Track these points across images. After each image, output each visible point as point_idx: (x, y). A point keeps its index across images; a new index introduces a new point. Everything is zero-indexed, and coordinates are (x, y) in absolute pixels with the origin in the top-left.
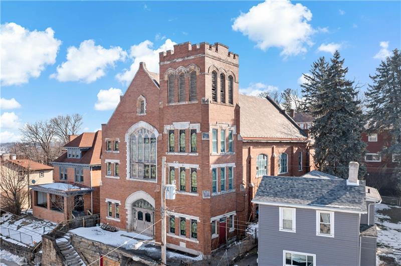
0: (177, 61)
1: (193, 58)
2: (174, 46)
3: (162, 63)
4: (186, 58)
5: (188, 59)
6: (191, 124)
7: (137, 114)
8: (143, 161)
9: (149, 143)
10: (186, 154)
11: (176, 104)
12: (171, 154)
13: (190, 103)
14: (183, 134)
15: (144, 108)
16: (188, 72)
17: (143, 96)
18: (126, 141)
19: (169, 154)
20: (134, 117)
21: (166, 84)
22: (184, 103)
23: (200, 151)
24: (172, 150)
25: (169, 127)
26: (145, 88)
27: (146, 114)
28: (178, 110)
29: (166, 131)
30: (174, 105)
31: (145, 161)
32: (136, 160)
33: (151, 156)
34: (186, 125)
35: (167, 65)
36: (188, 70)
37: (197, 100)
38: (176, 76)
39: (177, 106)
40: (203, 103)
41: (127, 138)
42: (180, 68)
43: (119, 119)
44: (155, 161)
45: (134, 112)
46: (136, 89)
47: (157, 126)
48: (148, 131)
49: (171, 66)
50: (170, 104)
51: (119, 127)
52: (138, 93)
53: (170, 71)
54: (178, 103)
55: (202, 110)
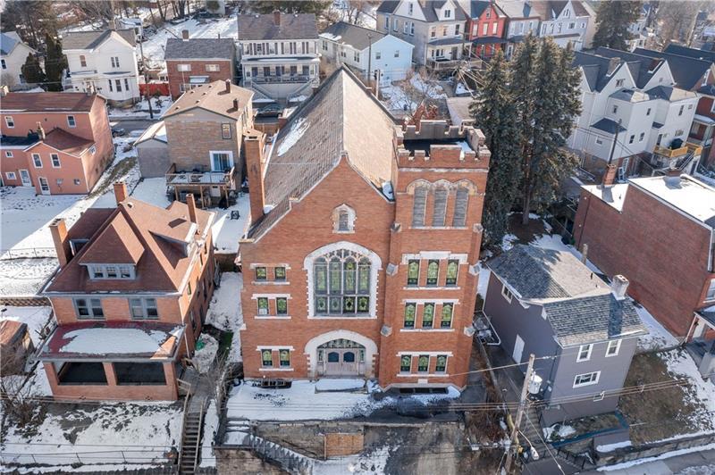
0: (436, 171)
1: (467, 171)
4: (454, 170)
5: (457, 172)
6: (452, 255)
7: (334, 232)
8: (342, 293)
9: (355, 269)
10: (440, 288)
11: (428, 228)
12: (413, 289)
13: (453, 228)
14: (434, 264)
15: (351, 223)
16: (455, 189)
17: (350, 206)
18: (305, 268)
19: (409, 289)
20: (326, 234)
21: (410, 200)
22: (443, 228)
23: (464, 284)
24: (412, 282)
25: (411, 257)
26: (353, 194)
27: (354, 232)
28: (430, 236)
29: (405, 262)
30: (424, 228)
31: (345, 292)
32: (326, 292)
33: (359, 286)
34: (443, 255)
35: (415, 173)
36: (456, 186)
37: (466, 225)
38: (431, 191)
39: (430, 231)
40: (475, 230)
41: (308, 264)
42: (441, 182)
43: (287, 235)
44: (368, 292)
45: (324, 228)
46: (329, 194)
47: (376, 249)
48: (354, 254)
49: (422, 176)
50: (417, 228)
51: (288, 247)
52: (336, 200)
53: (421, 183)
54: (433, 228)
55: (474, 239)
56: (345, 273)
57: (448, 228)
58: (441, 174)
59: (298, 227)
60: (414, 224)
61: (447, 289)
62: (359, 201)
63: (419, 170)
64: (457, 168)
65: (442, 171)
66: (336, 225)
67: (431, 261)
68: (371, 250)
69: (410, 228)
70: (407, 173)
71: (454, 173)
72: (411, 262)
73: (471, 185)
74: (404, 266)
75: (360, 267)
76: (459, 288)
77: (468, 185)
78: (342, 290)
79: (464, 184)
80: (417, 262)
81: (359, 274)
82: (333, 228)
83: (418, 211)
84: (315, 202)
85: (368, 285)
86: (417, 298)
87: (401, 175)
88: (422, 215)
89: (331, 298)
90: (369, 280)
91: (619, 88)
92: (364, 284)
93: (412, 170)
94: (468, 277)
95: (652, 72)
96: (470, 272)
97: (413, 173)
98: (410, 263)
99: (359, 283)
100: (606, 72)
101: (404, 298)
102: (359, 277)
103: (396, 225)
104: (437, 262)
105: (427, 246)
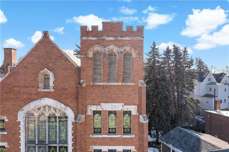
0: (107, 39)
1: (129, 39)
2: (103, 23)
3: (84, 38)
4: (119, 38)
5: (122, 39)
6: (125, 106)
7: (39, 90)
8: (47, 142)
9: (56, 122)
10: (118, 136)
11: (105, 84)
12: (97, 136)
13: (124, 84)
14: (113, 115)
15: (51, 84)
16: (121, 53)
17: (50, 70)
18: (19, 120)
19: (95, 136)
20: (33, 92)
21: (90, 62)
22: (117, 84)
23: (137, 133)
24: (97, 131)
25: (94, 108)
26: (52, 61)
27: (53, 90)
28: (107, 90)
29: (90, 113)
30: (102, 84)
31: (49, 142)
32: (35, 141)
33: (60, 137)
34: (118, 107)
35: (93, 40)
36: (122, 50)
37: (133, 82)
38: (105, 54)
39: (107, 86)
40: (140, 85)
41: (21, 117)
42: (111, 47)
43: (6, 93)
44: (66, 142)
45: (33, 87)
46: (36, 61)
47: (70, 104)
48: (55, 109)
49: (97, 43)
50: (97, 84)
51: (7, 103)
52: (41, 66)
53: (97, 48)
54: (108, 84)
55: (140, 93)
56: (49, 126)
57: (120, 84)
58: (111, 41)
59: (15, 87)
60: (94, 80)
61: (124, 136)
62: (56, 66)
63: (95, 39)
64: (122, 37)
65: (111, 39)
66: (41, 85)
67: (110, 112)
68: (67, 105)
69: (91, 84)
70: (86, 40)
71: (120, 40)
72: (95, 112)
73: (133, 50)
74: (89, 116)
75: (60, 121)
76: (133, 136)
77: (131, 49)
78: (47, 140)
79: (128, 49)
80: (99, 113)
81: (60, 127)
82: (38, 87)
83: (97, 71)
84: (26, 67)
85: (66, 136)
86: (102, 145)
87: (83, 42)
88: (100, 74)
89: (39, 148)
90: (67, 132)
91: (210, 82)
92: (63, 135)
93: (90, 38)
94: (139, 126)
95: (221, 78)
96: (140, 121)
97: (91, 41)
98: (94, 114)
99: (60, 134)
100: (203, 75)
101: (91, 145)
102: (60, 129)
103: (82, 81)
104: (115, 113)
105: (105, 99)
